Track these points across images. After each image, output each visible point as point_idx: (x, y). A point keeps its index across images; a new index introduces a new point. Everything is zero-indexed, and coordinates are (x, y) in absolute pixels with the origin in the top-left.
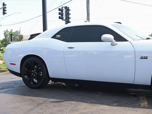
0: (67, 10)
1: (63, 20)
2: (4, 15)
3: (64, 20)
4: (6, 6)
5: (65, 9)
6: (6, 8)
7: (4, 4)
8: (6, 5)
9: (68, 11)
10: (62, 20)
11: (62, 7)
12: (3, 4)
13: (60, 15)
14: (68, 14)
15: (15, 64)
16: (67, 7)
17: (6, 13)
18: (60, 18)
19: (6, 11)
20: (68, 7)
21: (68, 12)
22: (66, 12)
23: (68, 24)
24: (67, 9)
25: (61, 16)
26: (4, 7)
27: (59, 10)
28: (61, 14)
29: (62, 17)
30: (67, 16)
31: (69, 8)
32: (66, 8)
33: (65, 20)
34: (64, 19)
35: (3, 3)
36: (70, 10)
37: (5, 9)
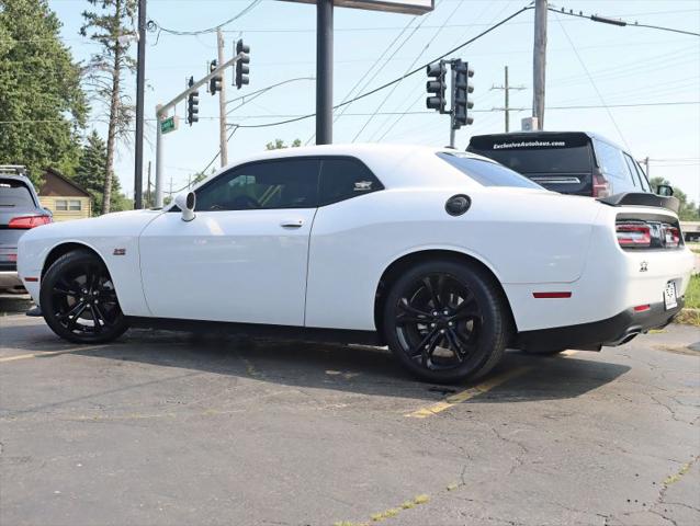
0: (459, 72)
1: (443, 112)
2: (239, 87)
3: (447, 113)
4: (246, 55)
5: (452, 68)
6: (247, 62)
7: (240, 48)
8: (247, 51)
9: (462, 76)
10: (438, 112)
11: (443, 63)
12: (236, 44)
13: (434, 95)
14: (462, 89)
16: (459, 60)
17: (247, 82)
18: (430, 104)
19: (247, 72)
20: (463, 61)
21: (462, 83)
22: (456, 80)
23: (462, 127)
24: (461, 70)
25: (436, 97)
26: (240, 57)
27: (430, 73)
28: (436, 89)
29: (437, 100)
30: (457, 95)
31: (466, 64)
32: (456, 64)
33: (450, 113)
34: (448, 108)
35: (237, 41)
36: (471, 75)
37: (244, 65)
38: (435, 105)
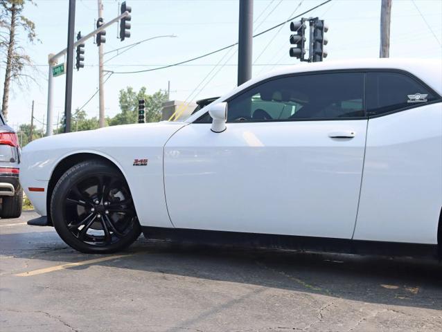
0: (317, 28)
1: (303, 60)
2: (123, 39)
3: (305, 60)
4: (129, 14)
5: (311, 24)
6: (129, 19)
7: (124, 8)
8: (130, 11)
9: (319, 31)
10: (299, 60)
11: (302, 21)
12: (120, 6)
13: (295, 46)
14: (318, 42)
16: (317, 18)
17: (128, 36)
18: (292, 53)
19: (129, 28)
20: (320, 19)
21: (319, 37)
22: (314, 34)
24: (319, 27)
25: (298, 47)
26: (124, 16)
27: (293, 27)
28: (297, 41)
29: (299, 50)
30: (315, 46)
31: (322, 21)
32: (313, 21)
33: (308, 61)
34: (307, 57)
35: (121, 3)
36: (326, 30)
37: (126, 22)
38: (297, 54)
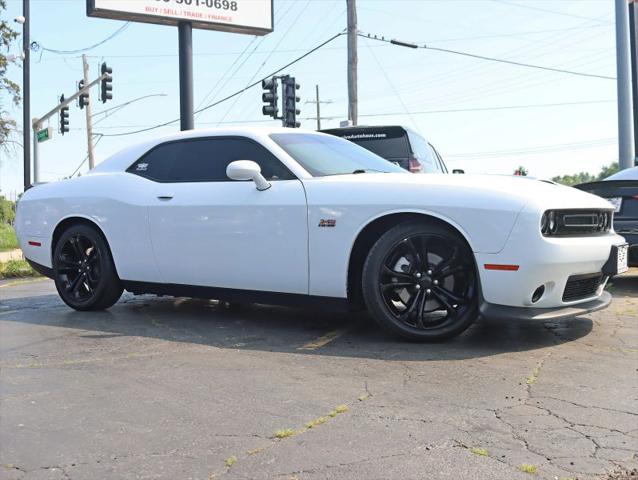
0: (288, 85)
1: (276, 117)
2: (104, 102)
4: (109, 75)
5: (283, 82)
6: (110, 80)
7: (104, 69)
8: (110, 72)
9: (290, 89)
10: (273, 118)
11: (274, 79)
12: (101, 67)
13: (268, 104)
14: (291, 99)
15: (39, 245)
16: (288, 76)
17: (110, 97)
18: (265, 112)
19: (110, 89)
20: (291, 76)
21: (291, 94)
22: (286, 91)
24: (290, 84)
25: (270, 105)
26: (104, 77)
27: (265, 86)
28: (270, 99)
29: (271, 108)
30: (287, 104)
31: (294, 79)
32: (286, 80)
33: (281, 118)
34: (280, 114)
35: (101, 64)
36: (298, 87)
37: (108, 83)
38: (269, 112)
